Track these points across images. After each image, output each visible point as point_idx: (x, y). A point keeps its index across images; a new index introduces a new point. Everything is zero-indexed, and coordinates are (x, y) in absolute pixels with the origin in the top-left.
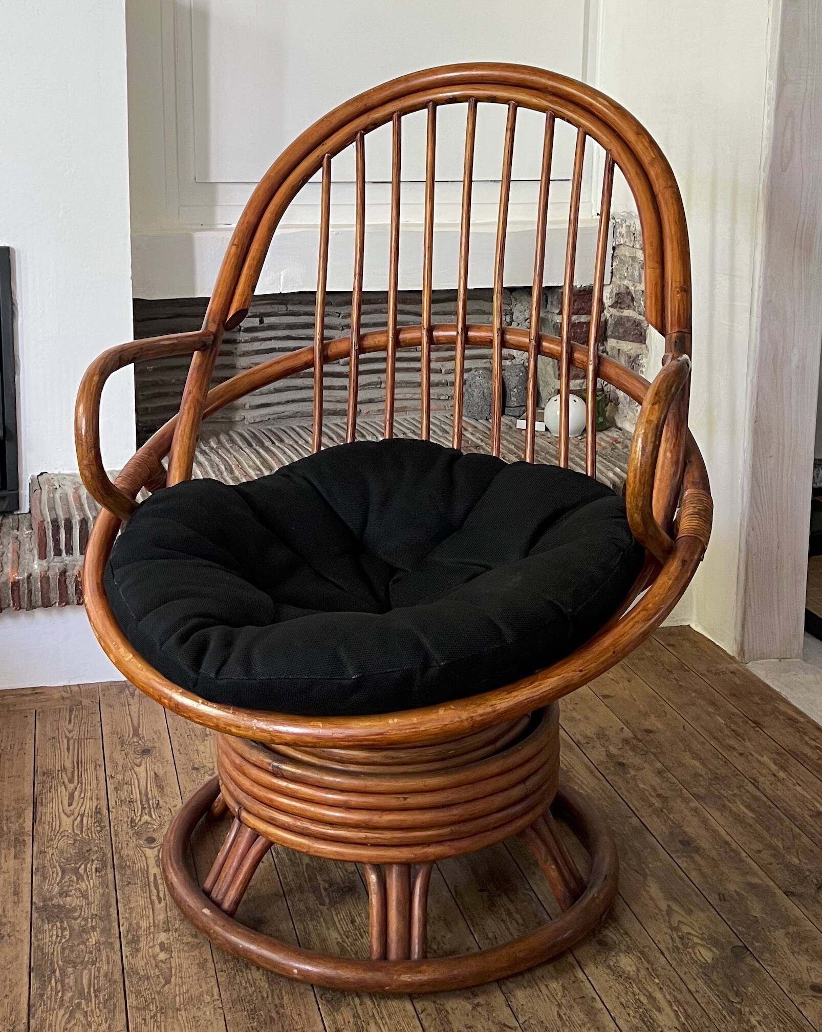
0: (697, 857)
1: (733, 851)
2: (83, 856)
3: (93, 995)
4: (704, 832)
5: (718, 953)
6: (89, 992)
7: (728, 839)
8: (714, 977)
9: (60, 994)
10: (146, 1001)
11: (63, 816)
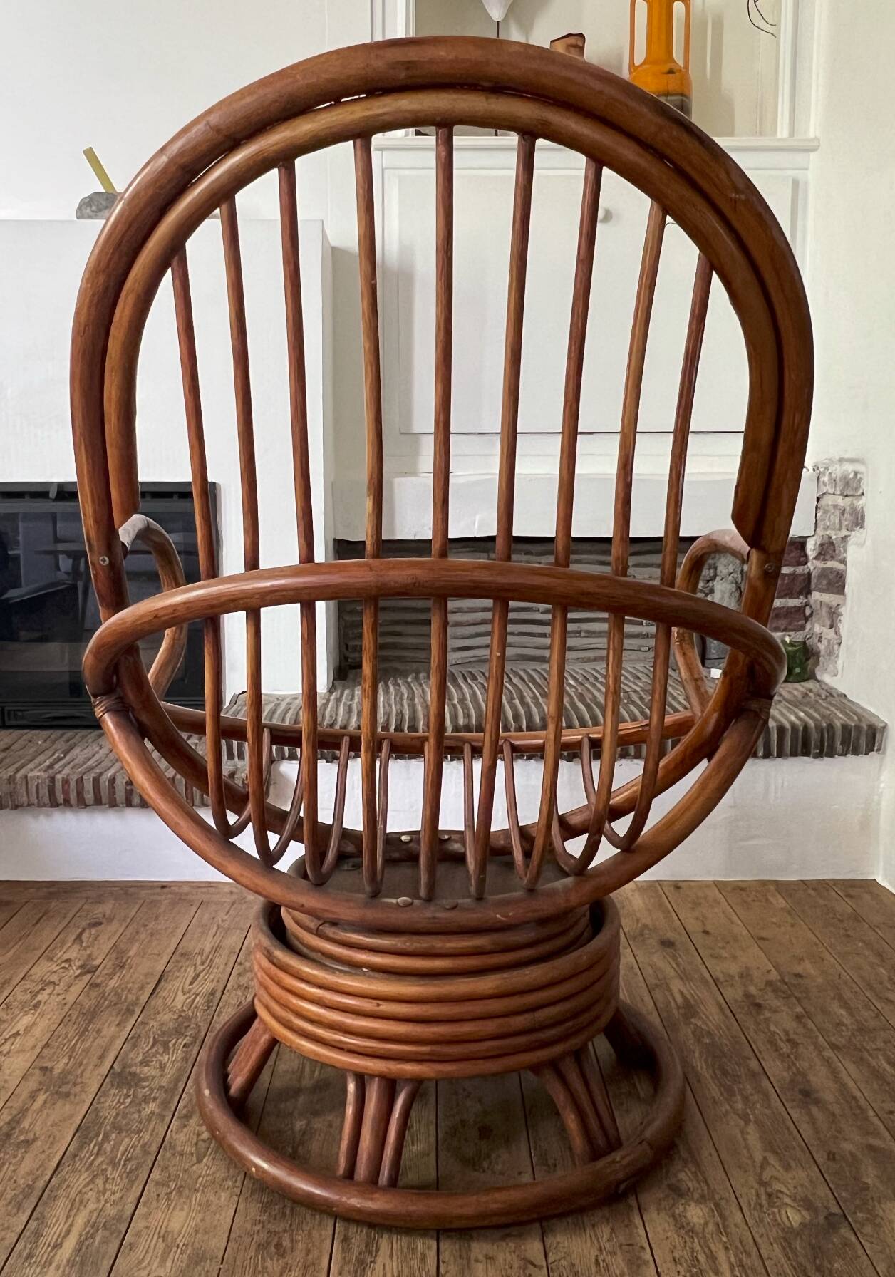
0: (815, 1110)
1: (860, 1107)
2: (178, 1032)
3: (122, 1163)
4: (831, 1084)
5: (808, 1218)
6: (120, 1160)
7: (858, 1094)
8: (797, 1244)
9: (93, 1157)
10: (169, 1177)
11: (180, 993)
